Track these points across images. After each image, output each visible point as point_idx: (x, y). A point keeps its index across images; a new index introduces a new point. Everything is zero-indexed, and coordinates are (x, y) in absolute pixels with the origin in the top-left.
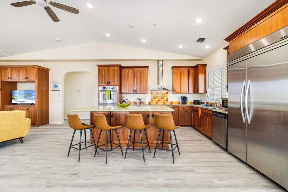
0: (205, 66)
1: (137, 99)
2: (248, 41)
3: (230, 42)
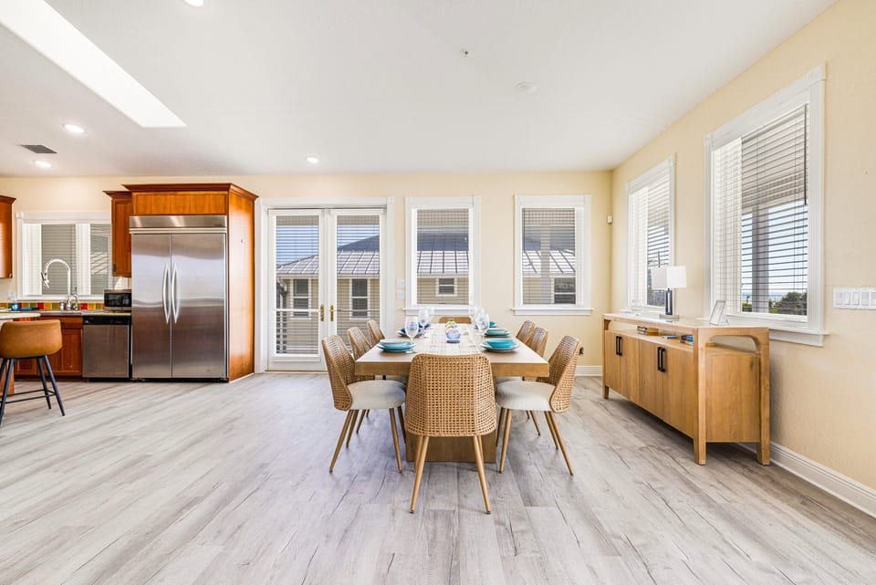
0: (10, 201)
2: (170, 208)
3: (134, 194)
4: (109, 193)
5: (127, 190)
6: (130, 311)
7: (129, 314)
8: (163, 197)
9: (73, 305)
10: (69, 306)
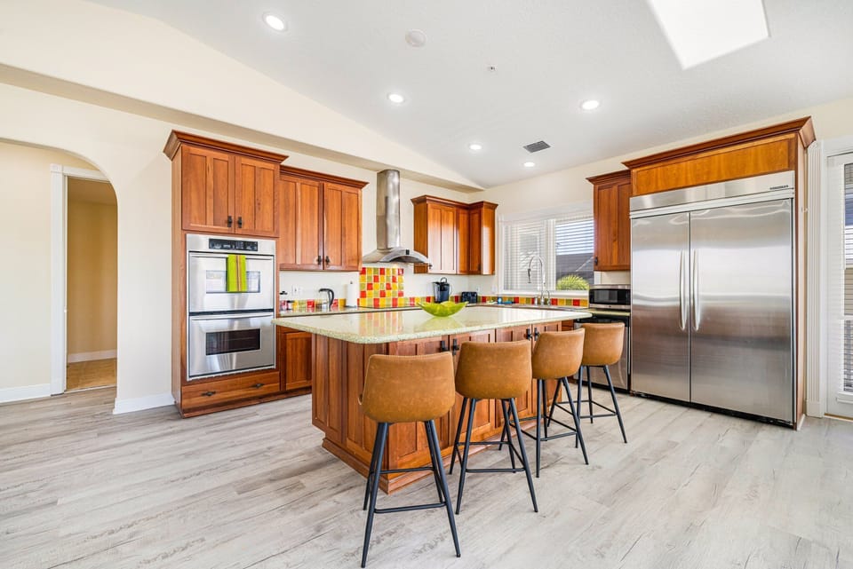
0: (493, 207)
1: (322, 290)
2: (686, 178)
3: (634, 171)
4: (591, 180)
5: (626, 168)
6: (629, 311)
7: (628, 314)
8: (676, 166)
9: (546, 300)
10: (543, 301)
